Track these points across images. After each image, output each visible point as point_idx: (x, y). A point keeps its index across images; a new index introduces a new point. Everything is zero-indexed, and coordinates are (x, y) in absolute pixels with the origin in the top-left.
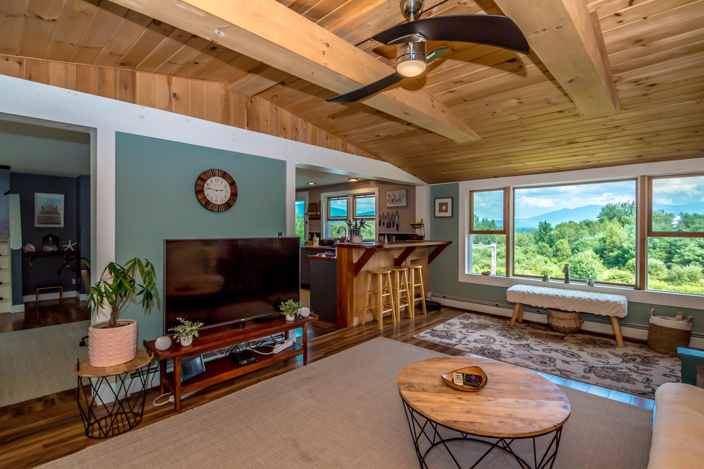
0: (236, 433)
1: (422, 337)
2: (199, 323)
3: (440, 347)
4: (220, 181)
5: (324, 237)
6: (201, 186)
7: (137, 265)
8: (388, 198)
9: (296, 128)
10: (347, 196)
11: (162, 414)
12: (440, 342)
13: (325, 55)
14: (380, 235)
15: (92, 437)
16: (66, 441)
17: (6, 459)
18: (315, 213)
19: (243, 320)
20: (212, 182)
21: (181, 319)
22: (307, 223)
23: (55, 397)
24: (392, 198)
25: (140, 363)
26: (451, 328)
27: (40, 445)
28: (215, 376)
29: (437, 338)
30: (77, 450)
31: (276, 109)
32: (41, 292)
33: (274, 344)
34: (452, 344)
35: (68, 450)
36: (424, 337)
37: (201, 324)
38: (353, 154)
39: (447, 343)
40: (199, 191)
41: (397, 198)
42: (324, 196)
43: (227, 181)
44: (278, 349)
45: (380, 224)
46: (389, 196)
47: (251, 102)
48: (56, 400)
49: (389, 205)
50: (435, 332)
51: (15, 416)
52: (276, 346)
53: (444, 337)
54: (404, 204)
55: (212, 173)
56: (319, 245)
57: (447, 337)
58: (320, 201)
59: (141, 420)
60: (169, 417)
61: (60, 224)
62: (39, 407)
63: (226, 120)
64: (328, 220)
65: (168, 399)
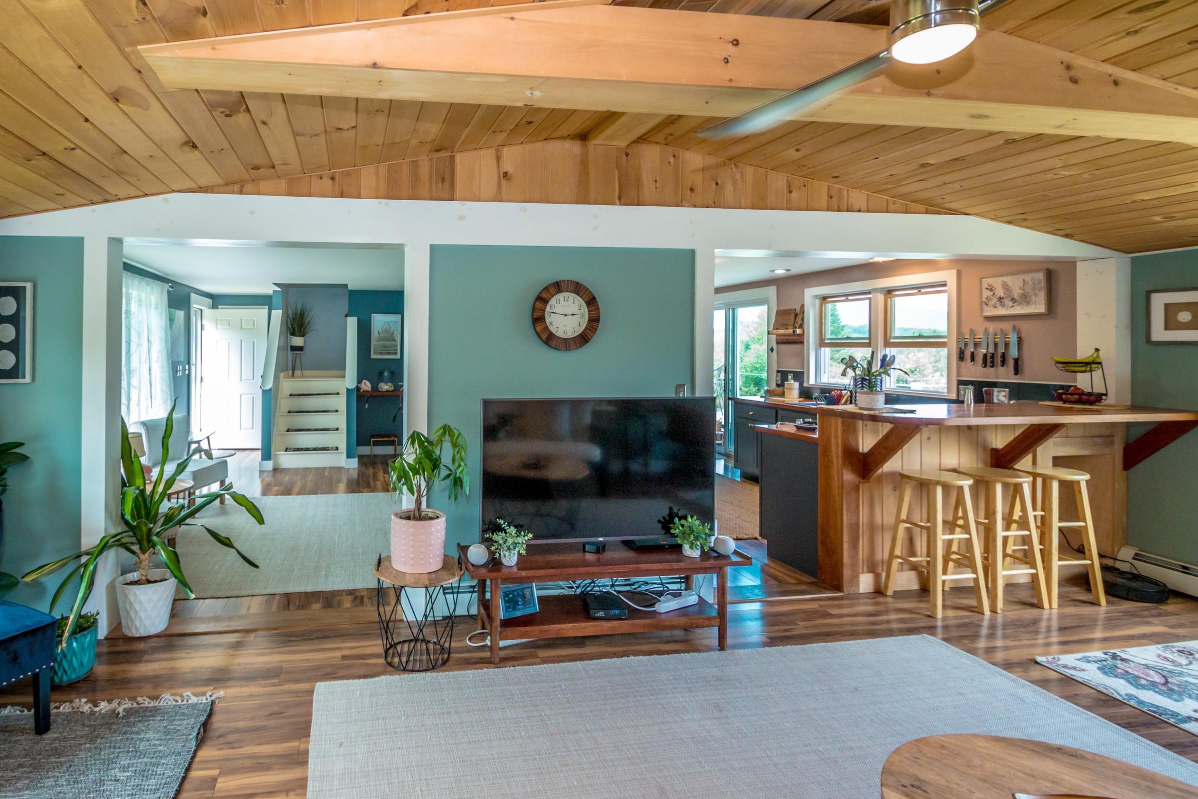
0: (569, 733)
1: (1066, 667)
2: (528, 533)
3: (1126, 710)
4: (571, 299)
5: (812, 380)
6: (541, 309)
7: (447, 435)
8: (986, 294)
9: (717, 184)
10: (869, 293)
11: (474, 660)
12: (1130, 696)
13: (729, 64)
14: (961, 383)
15: (390, 664)
16: (364, 659)
17: (308, 660)
18: (791, 331)
19: (601, 539)
20: (558, 302)
21: (502, 522)
22: (772, 350)
23: (365, 594)
24: (1000, 292)
25: (446, 578)
26: (1189, 667)
27: (338, 654)
28: (554, 623)
29: (1122, 681)
30: (372, 676)
31: (674, 156)
32: (376, 444)
33: (661, 594)
34: (1175, 715)
35: (362, 671)
36: (1074, 668)
37: (530, 536)
38: (859, 211)
39: (1158, 707)
40: (538, 319)
41: (1016, 292)
42: (811, 294)
43: (581, 297)
44: (666, 606)
45: (961, 357)
46: (991, 289)
47: (627, 155)
48: (366, 600)
49: (990, 312)
50: (1119, 663)
51: (324, 607)
52: (662, 598)
53: (1153, 686)
54: (1040, 307)
55: (558, 287)
56: (800, 397)
57: (1164, 688)
58: (803, 306)
59: (448, 660)
60: (482, 669)
61: (396, 354)
62: (347, 603)
63: (583, 197)
64: (822, 343)
65: (484, 640)
